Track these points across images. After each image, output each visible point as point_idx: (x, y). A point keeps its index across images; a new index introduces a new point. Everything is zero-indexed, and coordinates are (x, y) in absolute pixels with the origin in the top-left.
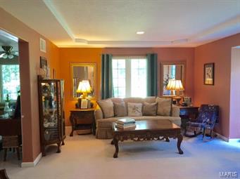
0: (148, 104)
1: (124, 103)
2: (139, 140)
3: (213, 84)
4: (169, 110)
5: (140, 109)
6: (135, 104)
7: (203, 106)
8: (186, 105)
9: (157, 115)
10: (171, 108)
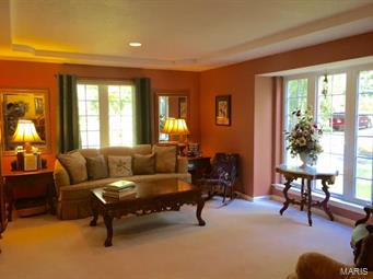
0: (140, 156)
1: (102, 156)
2: (144, 213)
3: (230, 124)
4: (174, 164)
5: (129, 166)
6: (119, 157)
7: (218, 155)
8: (193, 155)
9: (156, 172)
10: (177, 161)
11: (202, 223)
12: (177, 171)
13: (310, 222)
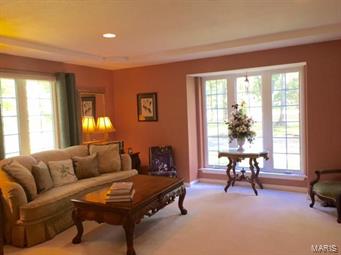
3: (157, 120)
6: (61, 162)
7: (152, 149)
10: (121, 159)
11: (184, 212)
12: (122, 169)
13: (256, 193)
